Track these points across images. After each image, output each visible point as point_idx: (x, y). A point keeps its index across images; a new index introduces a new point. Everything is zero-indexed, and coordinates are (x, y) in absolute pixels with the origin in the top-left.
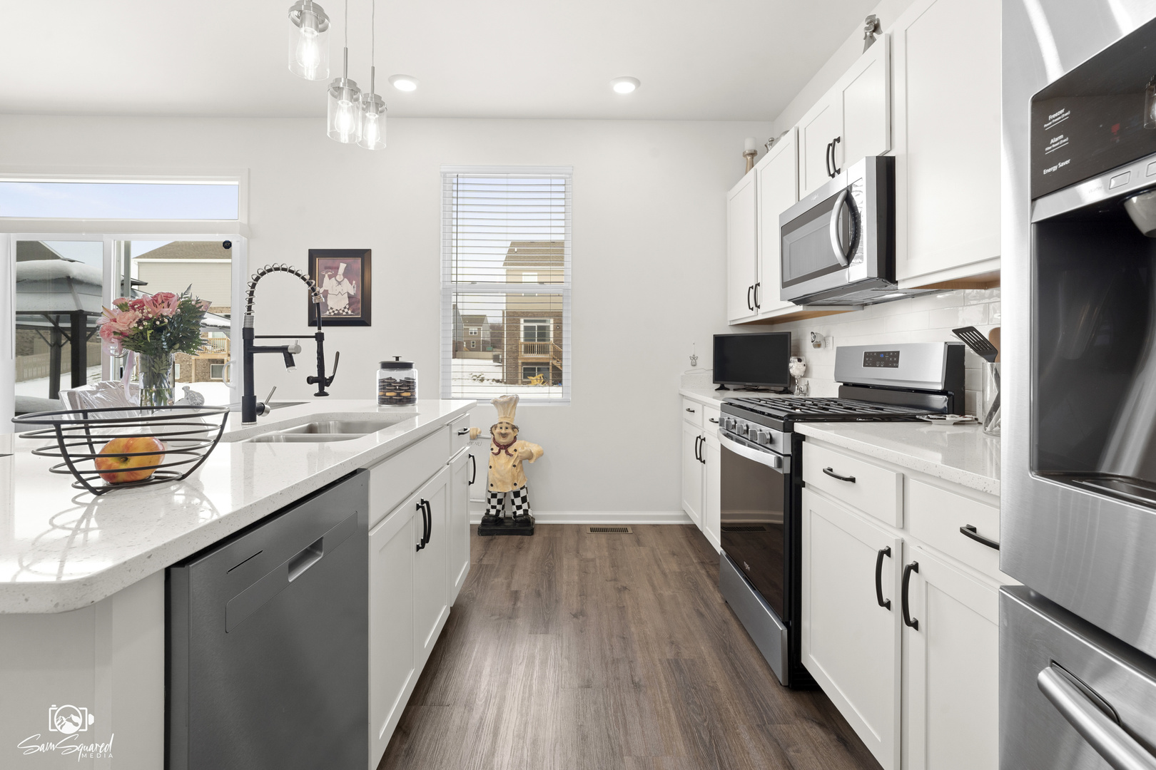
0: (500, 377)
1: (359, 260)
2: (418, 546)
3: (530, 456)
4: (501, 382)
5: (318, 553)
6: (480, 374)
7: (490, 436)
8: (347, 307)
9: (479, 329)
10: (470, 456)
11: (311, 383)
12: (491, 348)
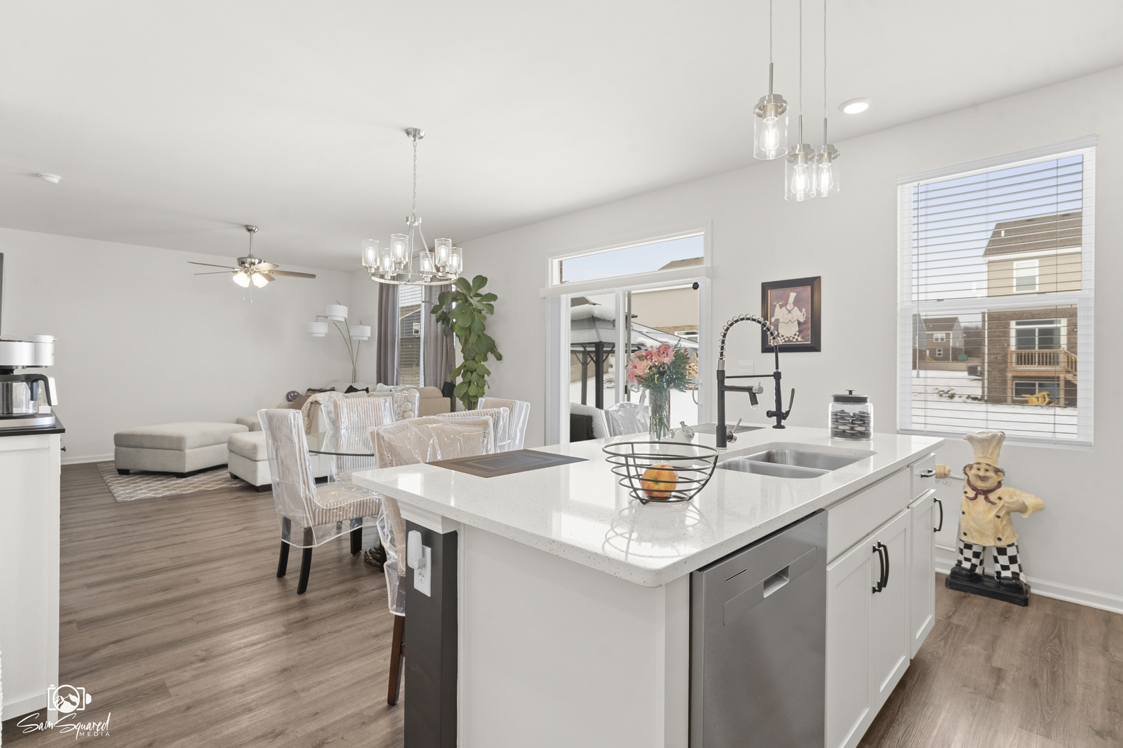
0: (978, 392)
1: (809, 288)
2: (874, 589)
3: (1023, 509)
4: (980, 400)
5: (785, 578)
6: (949, 389)
7: (963, 476)
8: (797, 334)
9: (948, 335)
10: (935, 500)
11: (771, 417)
12: (964, 356)
